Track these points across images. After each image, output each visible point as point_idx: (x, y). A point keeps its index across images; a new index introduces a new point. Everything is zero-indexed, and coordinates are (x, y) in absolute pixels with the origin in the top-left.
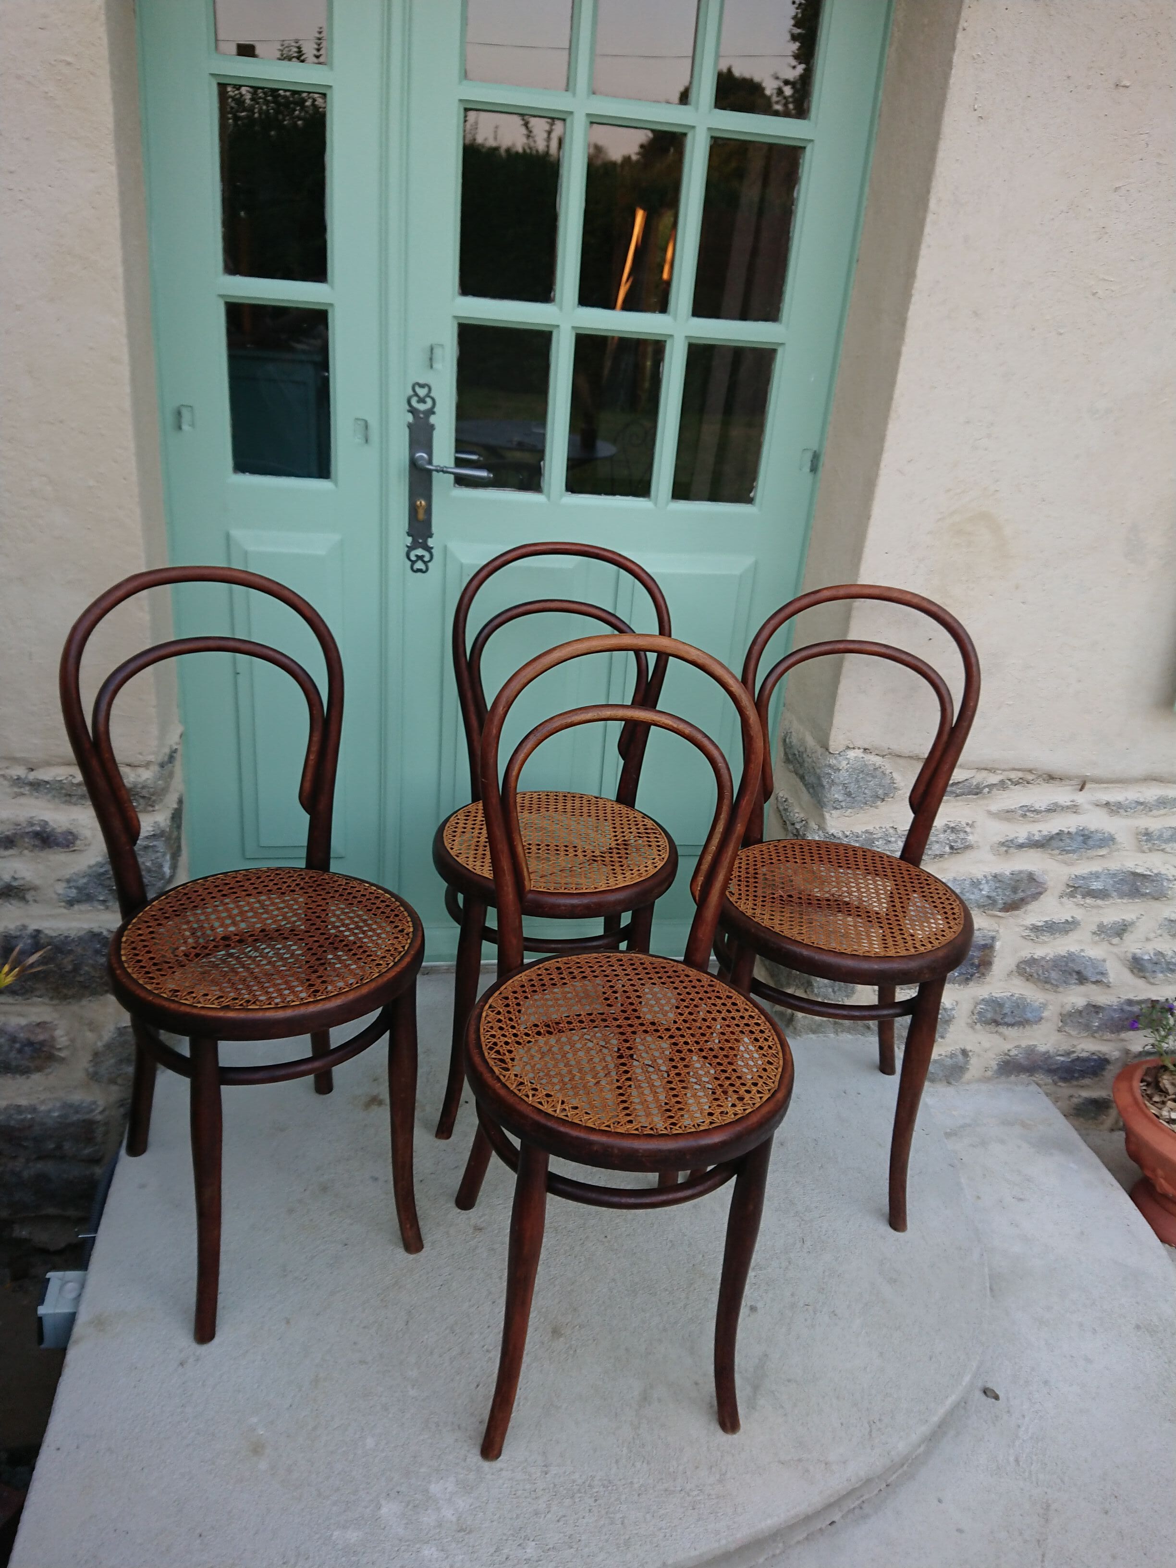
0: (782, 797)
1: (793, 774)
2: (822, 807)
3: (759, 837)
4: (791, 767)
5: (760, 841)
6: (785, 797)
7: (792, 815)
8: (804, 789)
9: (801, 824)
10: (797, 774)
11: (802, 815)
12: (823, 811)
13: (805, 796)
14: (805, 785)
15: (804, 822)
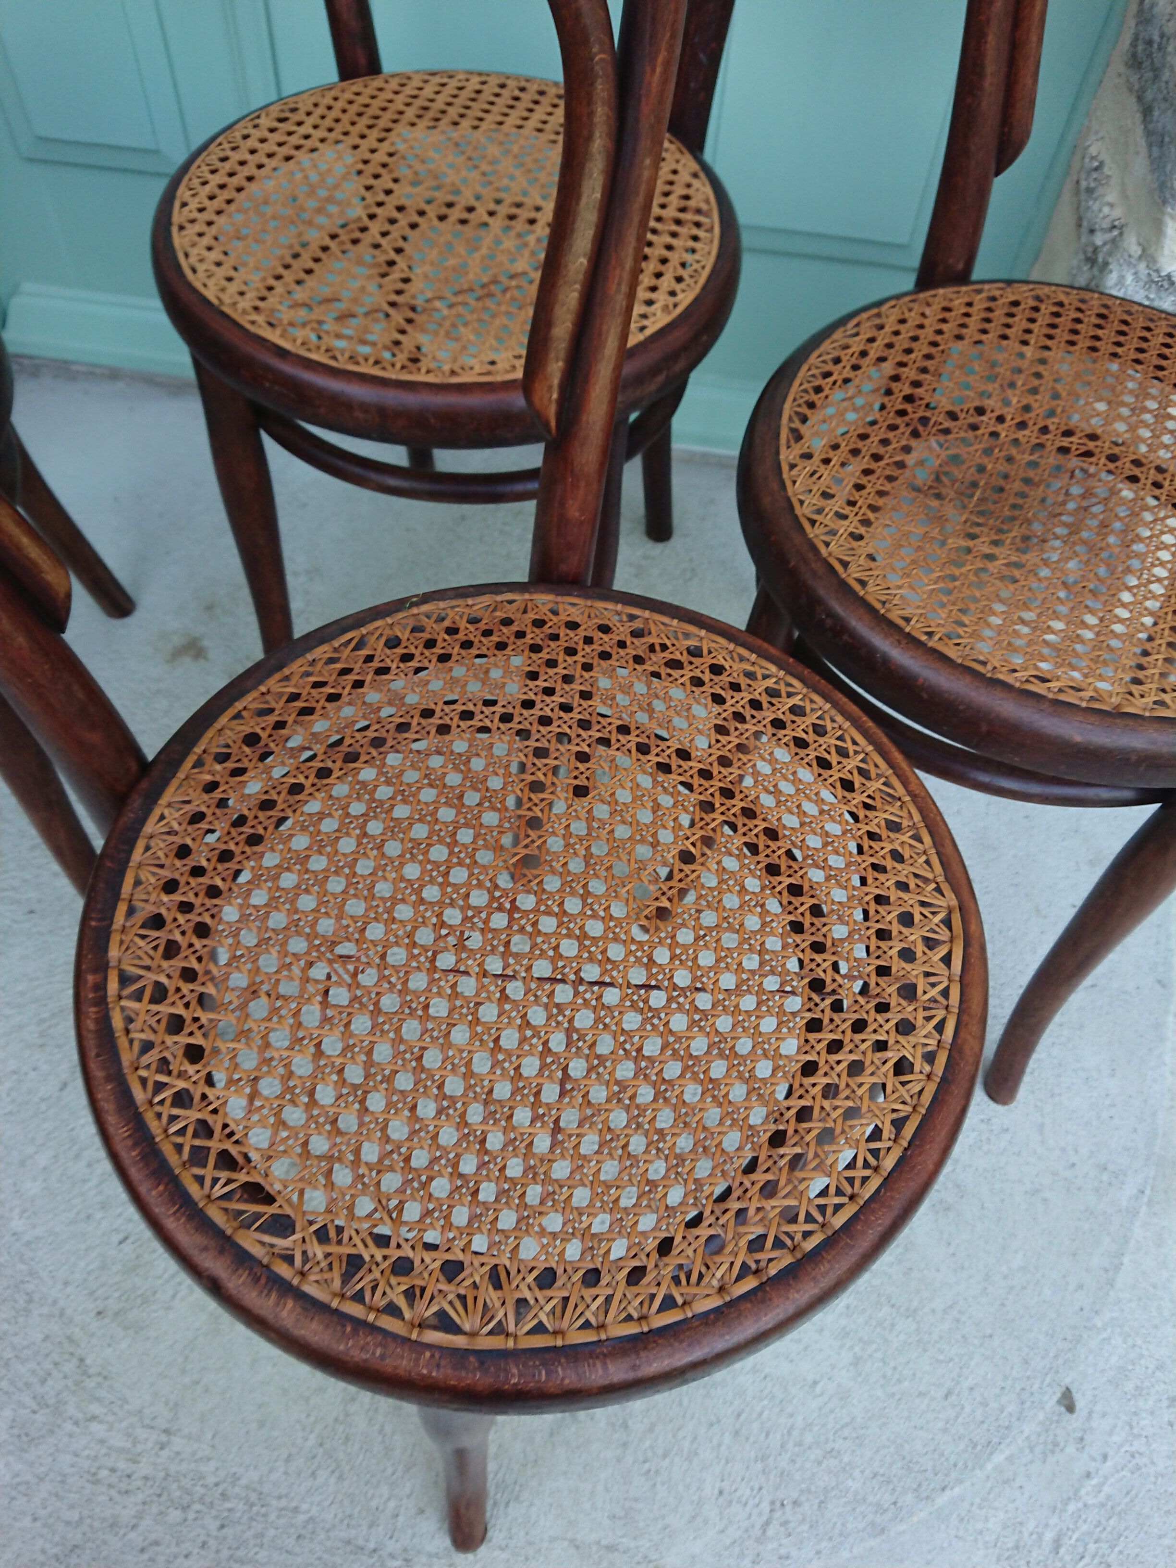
0: (1093, 158)
1: (1134, 99)
2: (1165, 202)
3: (960, 266)
4: (1134, 78)
5: (963, 278)
6: (1100, 158)
7: (1095, 207)
8: (1142, 142)
9: (1108, 236)
10: (1140, 99)
11: (1117, 213)
12: (1163, 213)
13: (1140, 165)
14: (1149, 133)
15: (1115, 233)
